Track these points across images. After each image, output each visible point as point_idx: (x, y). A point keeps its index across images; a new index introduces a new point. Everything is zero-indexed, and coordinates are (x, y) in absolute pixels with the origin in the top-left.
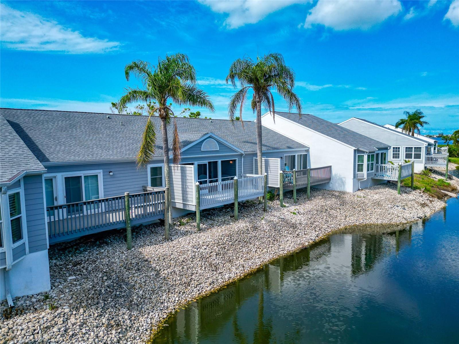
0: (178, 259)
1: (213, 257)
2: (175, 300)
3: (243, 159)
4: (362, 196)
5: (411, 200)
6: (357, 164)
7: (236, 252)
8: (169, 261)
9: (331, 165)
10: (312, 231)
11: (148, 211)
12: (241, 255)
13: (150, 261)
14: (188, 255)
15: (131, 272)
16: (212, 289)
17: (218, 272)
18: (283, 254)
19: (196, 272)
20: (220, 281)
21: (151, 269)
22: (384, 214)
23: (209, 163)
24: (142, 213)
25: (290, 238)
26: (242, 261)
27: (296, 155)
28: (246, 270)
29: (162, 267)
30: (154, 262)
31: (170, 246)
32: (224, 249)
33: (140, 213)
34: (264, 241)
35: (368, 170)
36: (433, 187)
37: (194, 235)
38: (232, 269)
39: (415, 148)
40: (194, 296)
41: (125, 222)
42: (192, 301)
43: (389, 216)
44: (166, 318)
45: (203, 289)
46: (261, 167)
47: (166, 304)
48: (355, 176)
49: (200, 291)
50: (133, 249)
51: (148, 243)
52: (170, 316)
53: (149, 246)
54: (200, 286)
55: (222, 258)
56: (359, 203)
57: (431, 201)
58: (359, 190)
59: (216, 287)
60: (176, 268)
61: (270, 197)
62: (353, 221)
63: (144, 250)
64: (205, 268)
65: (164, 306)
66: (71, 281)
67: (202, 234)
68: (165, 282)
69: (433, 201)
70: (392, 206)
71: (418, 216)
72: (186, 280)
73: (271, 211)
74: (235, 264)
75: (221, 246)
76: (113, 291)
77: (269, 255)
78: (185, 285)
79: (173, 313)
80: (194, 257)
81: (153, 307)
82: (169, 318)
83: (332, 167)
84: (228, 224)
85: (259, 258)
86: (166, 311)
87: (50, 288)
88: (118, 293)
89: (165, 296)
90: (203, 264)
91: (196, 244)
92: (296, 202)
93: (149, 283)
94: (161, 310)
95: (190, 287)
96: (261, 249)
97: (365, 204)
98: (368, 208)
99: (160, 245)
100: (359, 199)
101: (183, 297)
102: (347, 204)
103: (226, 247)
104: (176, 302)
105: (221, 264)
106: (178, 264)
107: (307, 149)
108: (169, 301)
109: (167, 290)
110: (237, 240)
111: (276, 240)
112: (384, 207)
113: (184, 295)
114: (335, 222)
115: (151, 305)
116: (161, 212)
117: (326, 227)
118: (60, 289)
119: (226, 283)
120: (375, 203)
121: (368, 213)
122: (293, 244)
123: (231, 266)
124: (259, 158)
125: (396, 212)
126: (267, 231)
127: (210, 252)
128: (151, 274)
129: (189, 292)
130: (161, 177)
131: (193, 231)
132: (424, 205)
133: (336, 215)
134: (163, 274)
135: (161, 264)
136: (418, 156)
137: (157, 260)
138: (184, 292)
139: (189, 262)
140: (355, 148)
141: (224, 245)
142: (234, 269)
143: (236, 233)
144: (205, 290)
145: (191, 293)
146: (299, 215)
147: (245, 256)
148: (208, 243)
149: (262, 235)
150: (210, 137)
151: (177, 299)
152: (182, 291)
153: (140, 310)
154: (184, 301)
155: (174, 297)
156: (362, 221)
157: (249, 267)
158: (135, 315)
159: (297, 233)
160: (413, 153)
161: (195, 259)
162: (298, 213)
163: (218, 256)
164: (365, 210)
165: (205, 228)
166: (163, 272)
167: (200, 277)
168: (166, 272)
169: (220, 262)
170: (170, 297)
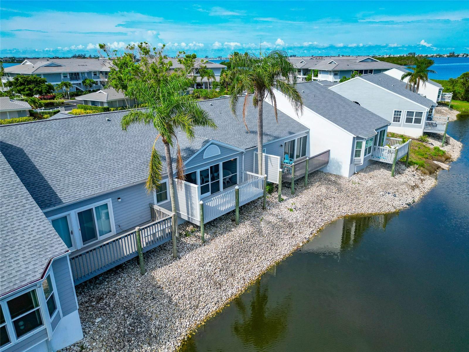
0: (186, 281)
1: (217, 274)
2: (186, 325)
3: (243, 156)
4: (357, 181)
5: (403, 183)
6: (355, 149)
7: (238, 264)
8: (179, 285)
9: (330, 149)
10: (307, 229)
11: (157, 236)
12: (241, 267)
13: (163, 287)
14: (195, 275)
15: (147, 303)
16: (218, 309)
17: (222, 289)
18: (280, 260)
19: (203, 293)
20: (224, 298)
21: (164, 296)
22: (375, 203)
23: (211, 167)
24: (152, 239)
25: (286, 240)
26: (243, 273)
27: (296, 139)
28: (246, 283)
29: (173, 292)
30: (166, 287)
31: (179, 266)
32: (226, 263)
33: (150, 240)
34: (262, 248)
35: (365, 155)
36: (428, 158)
37: (199, 250)
38: (234, 284)
39: (416, 112)
40: (203, 318)
41: (137, 252)
42: (201, 324)
43: (380, 204)
44: (180, 346)
45: (209, 310)
46: (262, 164)
47: (179, 331)
48: (352, 161)
49: (207, 312)
50: (146, 274)
51: (159, 265)
52: (183, 343)
53: (159, 267)
54: (206, 306)
55: (225, 273)
56: (353, 191)
57: (422, 180)
58: (355, 173)
59: (221, 305)
60: (185, 291)
61: (269, 190)
62: (346, 211)
63: (155, 273)
64: (211, 287)
65: (178, 333)
66: (99, 323)
67: (206, 247)
68: (177, 308)
69: (424, 180)
70: (384, 194)
71: (407, 202)
72: (194, 303)
73: (270, 209)
74: (236, 277)
75: (224, 261)
76: (135, 329)
77: (266, 262)
78: (194, 308)
79: (186, 339)
80: (200, 277)
81: (169, 335)
82: (182, 346)
83: (331, 151)
84: (229, 231)
85: (258, 267)
86: (180, 338)
87: (83, 337)
88: (139, 330)
89: (178, 322)
90: (208, 283)
91: (202, 262)
92: (294, 194)
93: (164, 312)
94: (175, 337)
95: (199, 309)
96: (260, 257)
97: (359, 192)
98: (361, 196)
99: (170, 265)
100: (354, 186)
101: (193, 320)
102: (341, 192)
103: (229, 261)
104: (188, 326)
105: (225, 280)
106: (187, 286)
107: (308, 131)
108: (181, 327)
109: (179, 316)
110: (238, 251)
111: (273, 244)
112: (376, 195)
113: (194, 318)
114: (329, 213)
115: (166, 334)
116: (168, 235)
117: (320, 220)
118: (91, 336)
119: (229, 299)
120: (368, 190)
121: (360, 202)
122: (289, 246)
123: (233, 280)
124: (259, 152)
125: (386, 200)
126: (266, 235)
127: (215, 268)
128: (165, 302)
129: (198, 315)
130: (166, 192)
131: (198, 244)
132: (414, 188)
133: (330, 205)
134: (175, 299)
135: (172, 288)
136: (418, 121)
137: (168, 285)
138: (194, 315)
139: (196, 283)
140: (354, 136)
141: (227, 259)
142: (235, 284)
143: (237, 243)
144: (211, 311)
145: (200, 315)
146: (296, 211)
147: (245, 267)
148: (212, 259)
149: (261, 241)
150: (212, 144)
151: (188, 323)
152: (192, 315)
153: (158, 342)
154: (194, 325)
155: (186, 322)
156: (354, 211)
157: (249, 279)
158: (155, 348)
159: (293, 233)
160: (414, 118)
161: (202, 279)
162: (295, 209)
163: (221, 272)
164: (358, 199)
165: (209, 239)
166: (174, 298)
167: (207, 298)
168: (177, 297)
169: (223, 278)
170: (182, 323)
